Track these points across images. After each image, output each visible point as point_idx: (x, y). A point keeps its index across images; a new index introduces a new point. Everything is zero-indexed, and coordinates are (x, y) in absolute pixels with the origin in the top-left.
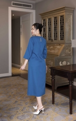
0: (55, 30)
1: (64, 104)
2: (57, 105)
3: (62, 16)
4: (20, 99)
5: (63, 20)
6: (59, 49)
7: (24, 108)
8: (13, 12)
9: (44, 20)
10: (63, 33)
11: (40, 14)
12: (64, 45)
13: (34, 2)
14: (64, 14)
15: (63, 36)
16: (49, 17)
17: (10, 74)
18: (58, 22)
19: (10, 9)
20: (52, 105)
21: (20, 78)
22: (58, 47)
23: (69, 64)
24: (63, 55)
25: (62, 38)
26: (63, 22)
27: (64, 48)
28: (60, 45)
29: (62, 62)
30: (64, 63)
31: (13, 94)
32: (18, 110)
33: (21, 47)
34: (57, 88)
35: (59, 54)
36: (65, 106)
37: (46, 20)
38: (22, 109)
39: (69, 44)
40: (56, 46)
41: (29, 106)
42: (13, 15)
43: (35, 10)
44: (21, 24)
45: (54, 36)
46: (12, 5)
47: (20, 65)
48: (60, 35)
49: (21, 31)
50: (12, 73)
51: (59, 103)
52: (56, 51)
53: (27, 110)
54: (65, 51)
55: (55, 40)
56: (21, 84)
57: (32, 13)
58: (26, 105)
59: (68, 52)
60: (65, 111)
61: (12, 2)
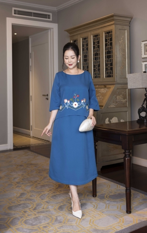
0: (95, 59)
1: (115, 197)
2: (102, 198)
3: (109, 33)
4: (29, 189)
5: (111, 40)
6: (104, 95)
7: (38, 205)
8: (15, 28)
10: (111, 64)
11: (68, 31)
12: (112, 88)
13: (55, 9)
14: (112, 28)
15: (112, 69)
16: (85, 35)
18: (100, 44)
19: (10, 22)
20: (93, 199)
22: (103, 90)
23: (122, 121)
24: (112, 106)
25: (110, 74)
26: (111, 44)
27: (114, 93)
28: (105, 86)
29: (110, 118)
30: (115, 120)
31: (17, 180)
32: (27, 209)
33: (31, 94)
34: (101, 169)
35: (104, 104)
36: (118, 200)
37: (79, 41)
38: (34, 207)
39: (123, 85)
40: (99, 89)
41: (47, 202)
42: (15, 34)
43: (57, 24)
44: (30, 52)
45: (94, 70)
46: (13, 15)
47: (29, 130)
48: (106, 68)
49: (30, 64)
50: (14, 144)
51: (106, 195)
52: (98, 98)
53: (43, 209)
54: (116, 97)
55: (96, 77)
56: (31, 164)
57: (52, 30)
58: (42, 199)
59: (122, 100)
60: (118, 208)
61: (13, 9)
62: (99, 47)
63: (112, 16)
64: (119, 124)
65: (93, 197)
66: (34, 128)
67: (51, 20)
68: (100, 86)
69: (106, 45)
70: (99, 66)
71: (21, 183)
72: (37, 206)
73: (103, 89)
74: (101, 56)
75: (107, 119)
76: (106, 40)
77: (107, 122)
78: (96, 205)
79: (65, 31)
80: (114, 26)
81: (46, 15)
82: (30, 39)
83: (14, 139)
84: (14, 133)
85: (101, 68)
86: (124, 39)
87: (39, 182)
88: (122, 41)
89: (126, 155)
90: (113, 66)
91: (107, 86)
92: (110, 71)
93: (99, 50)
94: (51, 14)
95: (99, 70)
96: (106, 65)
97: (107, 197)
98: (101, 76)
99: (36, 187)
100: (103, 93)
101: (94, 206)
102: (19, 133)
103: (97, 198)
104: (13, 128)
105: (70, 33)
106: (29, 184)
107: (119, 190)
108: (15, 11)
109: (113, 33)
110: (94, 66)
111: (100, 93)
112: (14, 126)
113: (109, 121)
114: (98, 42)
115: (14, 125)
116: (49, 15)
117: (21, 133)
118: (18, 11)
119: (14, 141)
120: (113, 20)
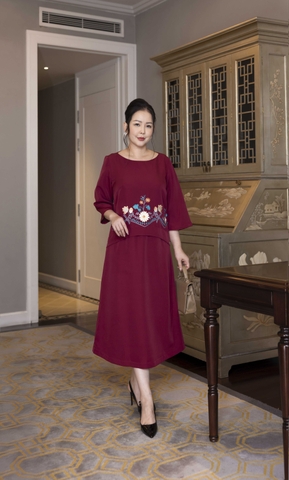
0: (218, 122)
1: (257, 443)
2: (231, 443)
3: (246, 63)
4: (68, 417)
5: (252, 78)
6: (235, 202)
7: (87, 459)
8: (43, 53)
9: (173, 83)
10: (253, 134)
11: (157, 59)
12: (255, 186)
13: (130, 9)
14: (254, 51)
15: (253, 144)
16: (193, 70)
17: (30, 315)
18: (228, 89)
19: (34, 39)
20: (210, 445)
21: (74, 331)
22: (233, 193)
23: (276, 260)
24: (254, 227)
25: (248, 158)
26: (252, 88)
27: (257, 199)
28: (238, 183)
29: (251, 255)
30: (260, 258)
31: (43, 396)
32: (63, 469)
33: (78, 201)
34: (230, 372)
35: (236, 223)
36: (265, 451)
37: (181, 82)
38: (78, 465)
39: (277, 181)
40: (225, 190)
41: (108, 451)
42: (46, 68)
43: (135, 46)
44: (78, 108)
45: (215, 148)
46: (41, 23)
47: (75, 280)
48: (240, 143)
49: (78, 136)
50: (40, 311)
51: (239, 438)
52: (224, 209)
53: (99, 468)
54: (263, 207)
55: (219, 163)
56: (77, 358)
57: (123, 57)
58: (97, 444)
59: (275, 214)
60: (265, 473)
61: (42, 10)
62: (224, 95)
63: (254, 23)
64: (269, 266)
65: (211, 440)
66: (84, 275)
67: (122, 35)
68: (227, 183)
69: (241, 91)
70: (225, 138)
71: (53, 402)
72: (85, 461)
73: (234, 189)
74: (229, 116)
75: (243, 257)
76: (241, 80)
77: (242, 261)
78: (216, 463)
79: (151, 59)
80: (257, 46)
81: (112, 24)
82: (77, 80)
83: (40, 301)
84: (40, 286)
85: (229, 142)
86: (280, 77)
87: (91, 401)
88: (276, 81)
89: (283, 338)
90: (256, 139)
91: (244, 183)
92: (249, 149)
93: (224, 103)
94: (121, 22)
95: (225, 146)
96: (241, 135)
97: (241, 441)
98: (231, 160)
99: (85, 414)
100: (234, 198)
101: (212, 463)
102: (54, 286)
103: (218, 444)
104: (40, 276)
105: (162, 65)
106: (69, 406)
107: (270, 425)
108: (45, 14)
109: (257, 64)
110: (215, 139)
111: (227, 197)
112: (40, 270)
113: (248, 260)
114: (224, 85)
115: (42, 268)
116: (118, 25)
117: (57, 287)
118: (52, 15)
119: (39, 305)
120: (256, 33)
